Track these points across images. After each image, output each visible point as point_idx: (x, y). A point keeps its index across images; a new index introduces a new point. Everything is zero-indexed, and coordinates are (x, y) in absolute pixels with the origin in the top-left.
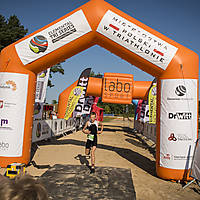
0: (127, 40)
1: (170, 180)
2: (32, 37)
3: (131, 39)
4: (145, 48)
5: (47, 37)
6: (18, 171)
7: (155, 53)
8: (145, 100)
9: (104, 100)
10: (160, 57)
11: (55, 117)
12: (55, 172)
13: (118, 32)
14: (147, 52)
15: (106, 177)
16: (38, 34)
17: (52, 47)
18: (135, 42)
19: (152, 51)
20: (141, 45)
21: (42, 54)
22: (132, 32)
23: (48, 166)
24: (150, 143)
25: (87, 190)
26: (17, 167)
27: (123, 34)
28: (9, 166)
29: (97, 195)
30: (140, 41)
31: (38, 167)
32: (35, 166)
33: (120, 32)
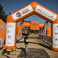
0: (43, 13)
10: (53, 18)
14: (49, 16)
17: (22, 15)
18: (46, 14)
19: (50, 16)
21: (19, 17)
22: (45, 11)
26: (15, 49)
27: (42, 12)
30: (47, 13)
32: (18, 49)
33: (41, 11)
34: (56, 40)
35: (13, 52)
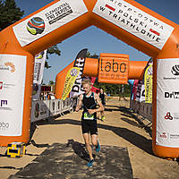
0: (123, 21)
1: (166, 158)
2: (29, 19)
3: (127, 19)
4: (141, 28)
5: (44, 18)
6: (19, 149)
7: (151, 33)
8: (141, 79)
9: (100, 80)
10: (157, 37)
11: (53, 98)
12: (54, 151)
13: (114, 13)
14: (143, 32)
15: (103, 155)
16: (35, 16)
17: (49, 29)
18: (132, 22)
19: (147, 31)
20: (137, 25)
21: (39, 36)
22: (128, 12)
23: (47, 145)
24: (146, 122)
25: (86, 167)
26: (17, 146)
27: (119, 15)
28: (10, 145)
29: (95, 173)
30: (136, 21)
31: (38, 146)
33: (116, 12)
34: (169, 117)
35: (9, 156)
